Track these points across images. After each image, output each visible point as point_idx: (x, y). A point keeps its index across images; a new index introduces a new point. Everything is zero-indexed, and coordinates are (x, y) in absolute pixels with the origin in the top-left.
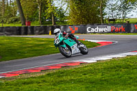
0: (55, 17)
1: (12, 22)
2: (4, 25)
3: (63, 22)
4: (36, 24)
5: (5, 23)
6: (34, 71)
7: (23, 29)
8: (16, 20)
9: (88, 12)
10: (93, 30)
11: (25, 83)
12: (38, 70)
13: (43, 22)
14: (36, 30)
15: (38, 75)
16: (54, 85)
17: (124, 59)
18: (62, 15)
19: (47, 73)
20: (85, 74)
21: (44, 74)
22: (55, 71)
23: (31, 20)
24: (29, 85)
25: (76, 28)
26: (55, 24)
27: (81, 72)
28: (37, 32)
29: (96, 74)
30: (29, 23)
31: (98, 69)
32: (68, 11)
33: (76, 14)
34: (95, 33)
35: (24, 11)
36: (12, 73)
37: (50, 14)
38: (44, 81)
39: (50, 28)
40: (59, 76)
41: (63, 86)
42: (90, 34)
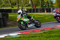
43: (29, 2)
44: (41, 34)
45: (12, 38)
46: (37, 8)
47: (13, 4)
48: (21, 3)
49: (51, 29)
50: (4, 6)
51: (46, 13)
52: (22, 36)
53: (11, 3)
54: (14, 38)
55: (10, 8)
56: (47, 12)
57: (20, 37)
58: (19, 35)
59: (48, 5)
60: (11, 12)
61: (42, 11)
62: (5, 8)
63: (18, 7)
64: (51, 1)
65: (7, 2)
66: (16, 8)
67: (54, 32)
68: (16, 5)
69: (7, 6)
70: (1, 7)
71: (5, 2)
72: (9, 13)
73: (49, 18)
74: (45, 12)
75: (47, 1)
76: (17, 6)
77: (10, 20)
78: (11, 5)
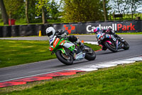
3: (56, 19)
4: (21, 23)
6: (18, 84)
7: (5, 30)
9: (88, 6)
12: (22, 81)
13: (30, 20)
14: (22, 30)
15: (23, 88)
17: (131, 66)
18: (55, 11)
19: (34, 85)
20: (82, 86)
21: (30, 87)
25: (73, 27)
26: (46, 22)
27: (78, 84)
28: (23, 32)
29: (96, 86)
30: (13, 22)
31: (99, 80)
33: (73, 8)
35: (7, 6)
39: (40, 27)
40: (49, 90)
42: (91, 35)
46: (17, 24)
49: (53, 77)
51: (40, 38)
56: (42, 35)
61: (30, 32)
64: (52, 6)
67: (60, 86)
74: (37, 35)
75: (43, 7)
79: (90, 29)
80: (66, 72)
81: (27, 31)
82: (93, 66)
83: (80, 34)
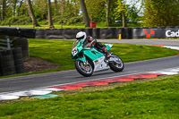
0: (126, 17)
1: (73, 23)
2: (64, 27)
3: (136, 23)
4: (102, 26)
5: (65, 24)
8: (79, 21)
9: (168, 12)
10: (174, 34)
11: (88, 98)
13: (111, 23)
14: (103, 33)
15: (105, 89)
16: (125, 101)
18: (135, 15)
19: (116, 86)
20: (163, 89)
21: (112, 88)
22: (126, 84)
23: (96, 21)
24: (94, 101)
25: (152, 31)
26: (126, 26)
28: (104, 35)
30: (94, 24)
32: (142, 10)
33: (152, 13)
34: (175, 37)
35: (88, 9)
36: (72, 86)
37: (121, 14)
38: (113, 96)
39: (120, 31)
40: (131, 91)
41: (136, 103)
42: (170, 40)
43: (77, 12)
44: (110, 91)
45: (38, 101)
46: (97, 27)
47: (38, 17)
48: (59, 14)
49: (134, 79)
50: (15, 20)
51: (120, 41)
52: (62, 96)
53: (34, 15)
54: (42, 100)
55: (31, 26)
56: (122, 38)
57: (57, 99)
58: (54, 92)
59: (125, 20)
60: (34, 38)
61: (111, 35)
62: (18, 27)
63: (52, 24)
64: (132, 11)
65: (24, 11)
66: (47, 27)
67: (142, 88)
68: (45, 18)
69: (24, 22)
70: (9, 24)
71: (18, 11)
72: (29, 40)
73: (129, 53)
74: (117, 38)
76: (48, 21)
77: (32, 57)
78: (35, 18)
79: (169, 33)
80: (147, 75)
81: (108, 34)
82: (174, 70)
83: (160, 38)
